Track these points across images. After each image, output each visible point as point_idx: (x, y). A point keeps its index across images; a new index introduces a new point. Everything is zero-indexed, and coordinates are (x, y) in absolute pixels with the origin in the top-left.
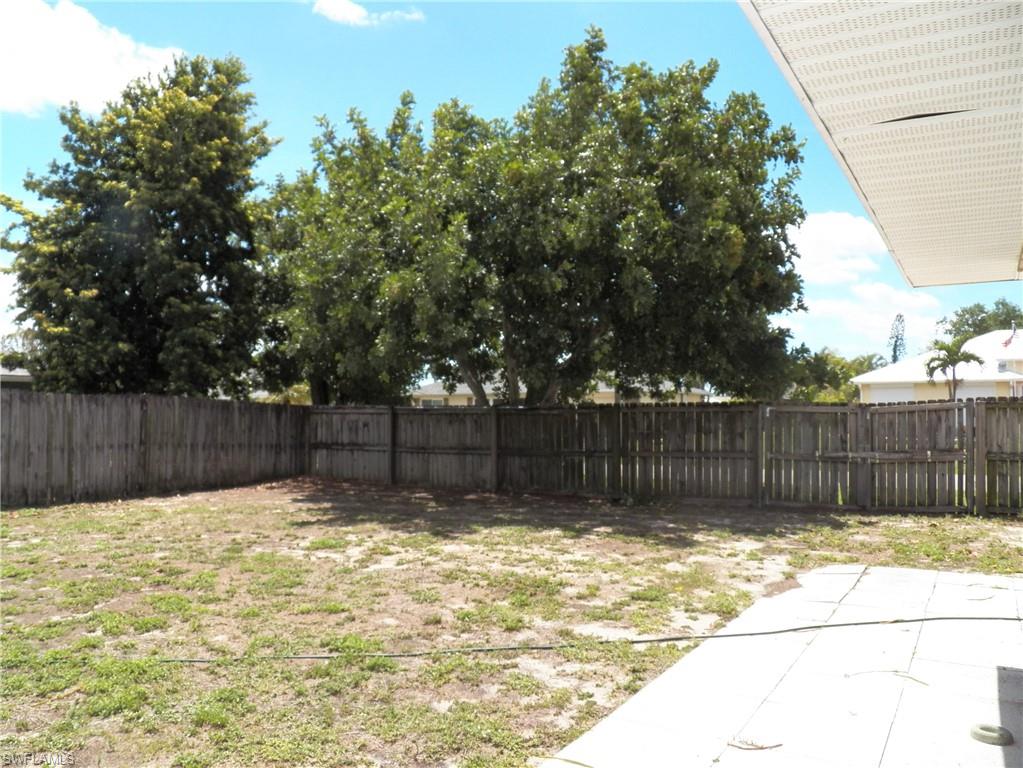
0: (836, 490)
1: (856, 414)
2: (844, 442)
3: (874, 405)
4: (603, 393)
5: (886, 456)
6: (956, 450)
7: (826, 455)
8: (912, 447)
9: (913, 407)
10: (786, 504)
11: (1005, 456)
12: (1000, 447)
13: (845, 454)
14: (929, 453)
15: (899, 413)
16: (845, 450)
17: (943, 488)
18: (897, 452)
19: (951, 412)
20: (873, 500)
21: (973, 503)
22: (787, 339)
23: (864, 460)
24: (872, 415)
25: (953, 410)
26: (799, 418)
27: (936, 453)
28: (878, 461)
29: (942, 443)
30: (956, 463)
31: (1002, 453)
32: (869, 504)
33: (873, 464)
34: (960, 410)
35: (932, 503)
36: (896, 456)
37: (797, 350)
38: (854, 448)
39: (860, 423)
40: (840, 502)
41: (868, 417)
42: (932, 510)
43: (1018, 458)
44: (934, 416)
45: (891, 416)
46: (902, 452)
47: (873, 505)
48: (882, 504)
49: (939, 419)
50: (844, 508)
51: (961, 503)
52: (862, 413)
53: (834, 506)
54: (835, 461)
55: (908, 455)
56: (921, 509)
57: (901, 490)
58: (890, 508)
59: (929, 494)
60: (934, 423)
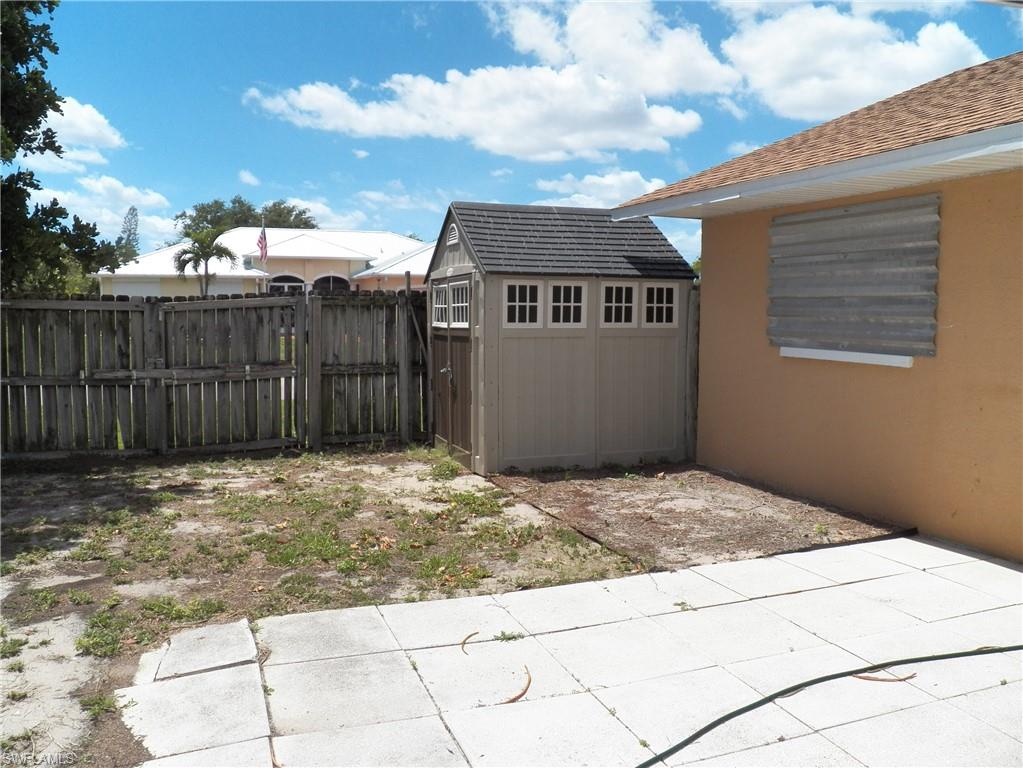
0: (113, 428)
1: (142, 312)
2: (124, 355)
3: (168, 299)
5: (188, 375)
6: (283, 363)
7: (96, 377)
8: (225, 360)
9: (225, 304)
10: (33, 456)
11: (342, 368)
12: (336, 357)
13: (127, 373)
14: (248, 368)
15: (205, 311)
16: (126, 367)
17: (266, 415)
18: (203, 368)
19: (275, 311)
20: (170, 439)
21: (305, 432)
22: (30, 190)
23: (155, 381)
24: (166, 313)
26: (51, 319)
27: (256, 368)
28: (176, 382)
29: (264, 354)
30: (283, 380)
31: (340, 365)
32: (164, 446)
33: (169, 387)
35: (252, 437)
36: (203, 374)
37: (44, 209)
38: (140, 364)
39: (147, 327)
40: (121, 446)
41: (161, 318)
42: (252, 446)
43: (356, 371)
44: (253, 316)
45: (194, 316)
46: (210, 368)
47: (171, 447)
48: (183, 443)
49: (260, 320)
50: (127, 453)
51: (289, 434)
52: (152, 310)
53: (112, 453)
54: (110, 385)
55: (220, 372)
56: (238, 446)
57: (209, 422)
58: (195, 449)
59: (248, 425)
60: (253, 325)
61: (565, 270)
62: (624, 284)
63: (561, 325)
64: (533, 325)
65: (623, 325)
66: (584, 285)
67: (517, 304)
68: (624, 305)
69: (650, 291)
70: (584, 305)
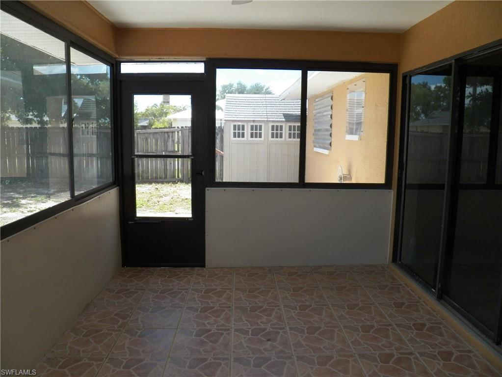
4: (14, 121)
6: (177, 152)
8: (156, 150)
9: (157, 131)
14: (164, 153)
17: (171, 170)
18: (149, 152)
19: (174, 133)
20: (138, 176)
21: (183, 177)
24: (137, 134)
25: (175, 132)
27: (167, 153)
29: (170, 149)
34: (178, 132)
35: (166, 177)
44: (166, 135)
45: (146, 135)
48: (143, 178)
49: (169, 136)
51: (178, 177)
56: (161, 180)
57: (151, 171)
58: (146, 180)
59: (164, 174)
60: (166, 138)
61: (260, 119)
62: (279, 124)
63: (254, 139)
64: (243, 139)
65: (279, 139)
66: (263, 125)
67: (237, 131)
68: (279, 132)
69: (290, 127)
70: (263, 132)
